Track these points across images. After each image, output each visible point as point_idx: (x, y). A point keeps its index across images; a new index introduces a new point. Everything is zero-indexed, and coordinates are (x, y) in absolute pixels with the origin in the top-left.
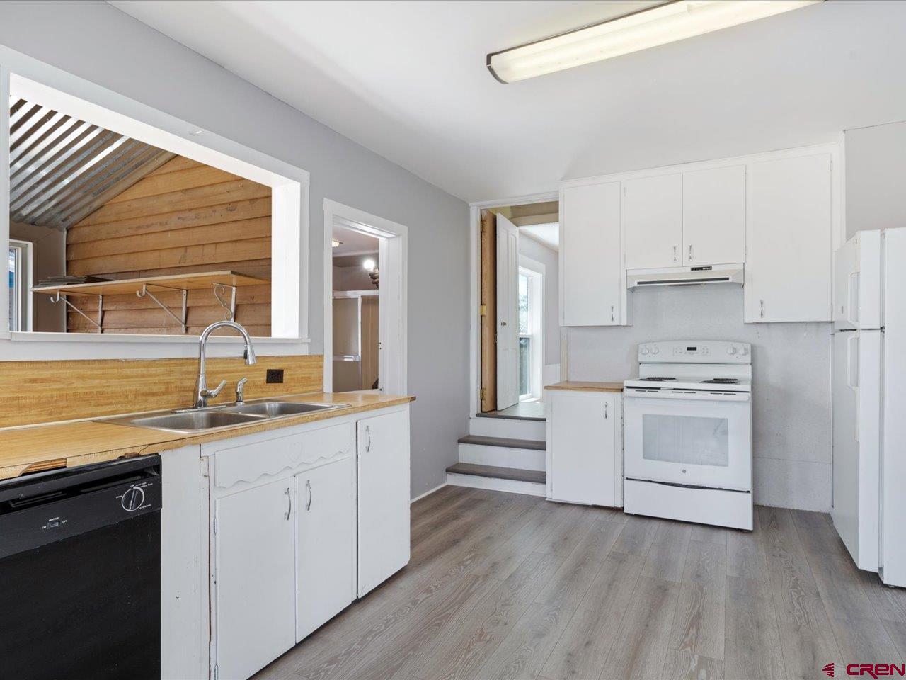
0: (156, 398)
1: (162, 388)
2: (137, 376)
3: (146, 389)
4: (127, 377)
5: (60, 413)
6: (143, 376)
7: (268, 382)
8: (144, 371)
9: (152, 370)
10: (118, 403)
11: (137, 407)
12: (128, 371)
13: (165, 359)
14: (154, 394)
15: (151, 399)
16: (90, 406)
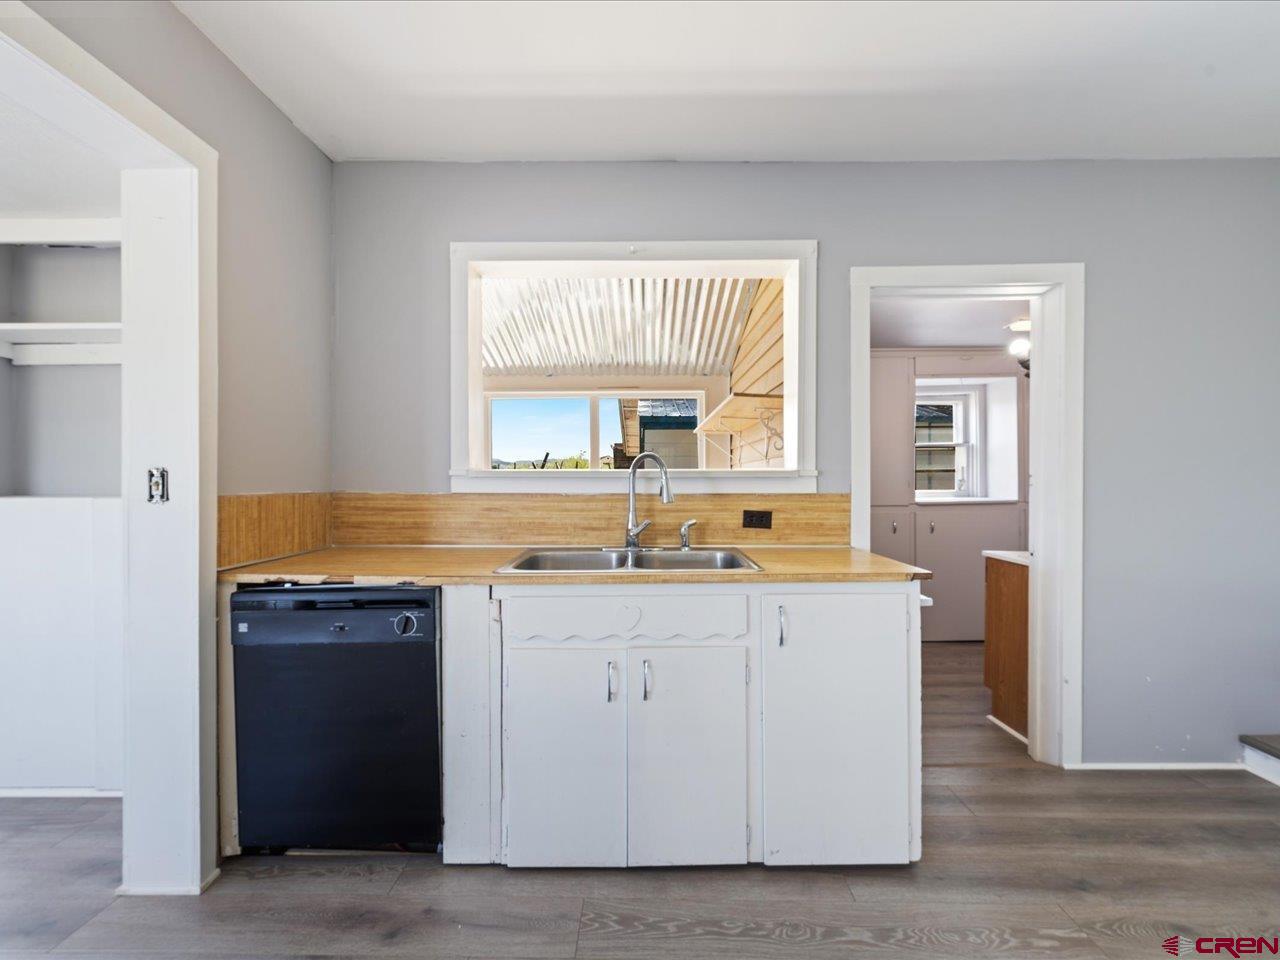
0: (597, 533)
1: (603, 524)
2: (576, 510)
3: (586, 523)
4: (567, 510)
5: (509, 538)
6: (582, 510)
7: (745, 526)
8: (584, 505)
9: (592, 505)
10: (558, 534)
11: (577, 540)
12: (568, 505)
13: (607, 494)
14: (594, 529)
15: (591, 534)
16: (533, 534)
